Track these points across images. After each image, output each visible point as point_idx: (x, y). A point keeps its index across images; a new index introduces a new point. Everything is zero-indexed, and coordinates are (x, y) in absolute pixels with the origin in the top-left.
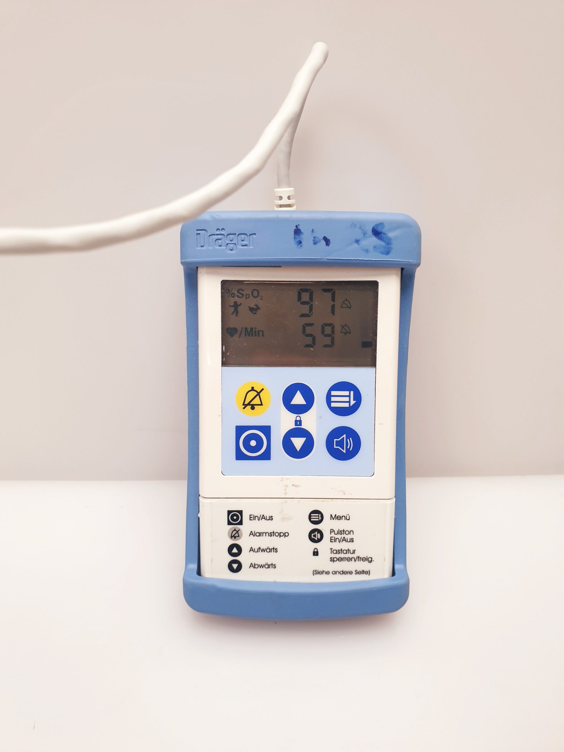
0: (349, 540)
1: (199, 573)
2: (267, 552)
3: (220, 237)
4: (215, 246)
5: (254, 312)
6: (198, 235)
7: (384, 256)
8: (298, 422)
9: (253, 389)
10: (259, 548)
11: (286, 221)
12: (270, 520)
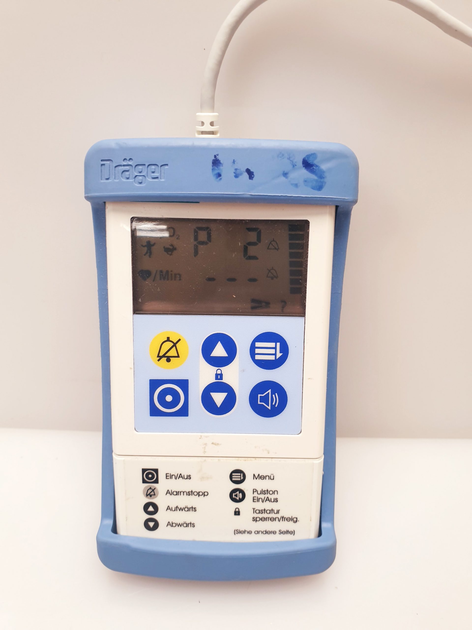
0: (272, 500)
1: (115, 530)
2: (185, 510)
3: (127, 168)
4: (121, 177)
5: (170, 253)
6: (103, 166)
7: (316, 192)
8: (219, 376)
9: (168, 340)
10: (177, 507)
11: (204, 149)
12: (188, 479)
